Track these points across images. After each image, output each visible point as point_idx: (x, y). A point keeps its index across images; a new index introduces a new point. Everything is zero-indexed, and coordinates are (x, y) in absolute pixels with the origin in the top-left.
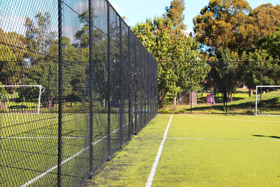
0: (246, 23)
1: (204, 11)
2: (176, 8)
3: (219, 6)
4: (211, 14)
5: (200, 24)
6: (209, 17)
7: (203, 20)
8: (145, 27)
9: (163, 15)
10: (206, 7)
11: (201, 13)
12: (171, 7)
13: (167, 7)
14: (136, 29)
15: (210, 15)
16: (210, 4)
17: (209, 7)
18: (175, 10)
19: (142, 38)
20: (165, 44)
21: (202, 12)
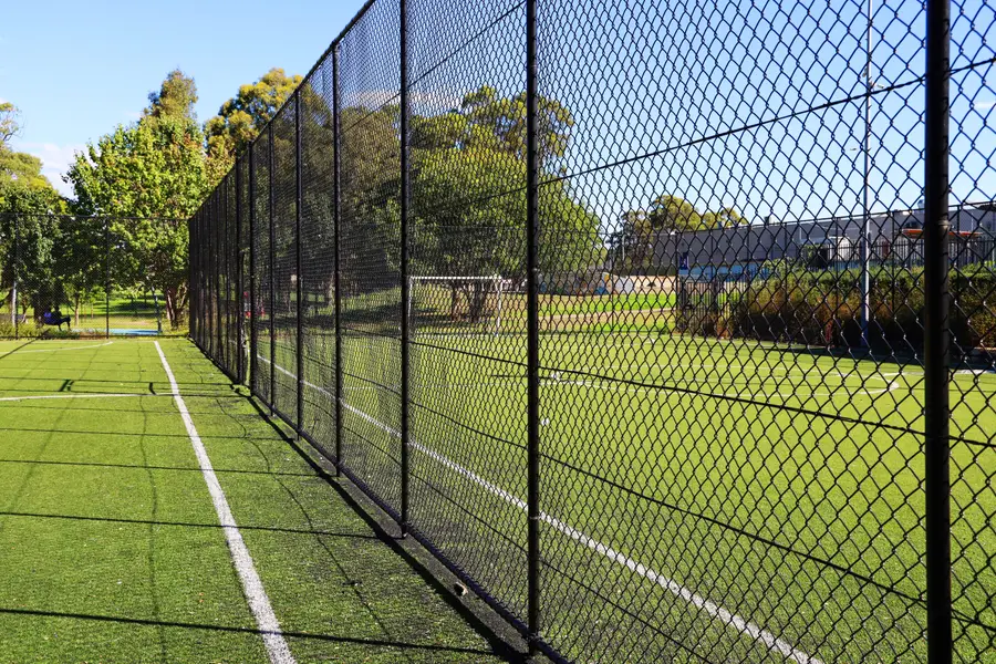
0: (320, 141)
1: (226, 111)
2: (173, 96)
3: (263, 102)
4: (245, 117)
5: (221, 137)
6: (240, 124)
7: (227, 129)
8: (141, 137)
9: (146, 112)
10: (232, 100)
11: (221, 113)
12: (163, 94)
13: (153, 94)
14: (118, 142)
15: (243, 120)
16: (240, 96)
17: (239, 102)
18: (174, 101)
19: (137, 163)
20: (195, 180)
21: (225, 112)
